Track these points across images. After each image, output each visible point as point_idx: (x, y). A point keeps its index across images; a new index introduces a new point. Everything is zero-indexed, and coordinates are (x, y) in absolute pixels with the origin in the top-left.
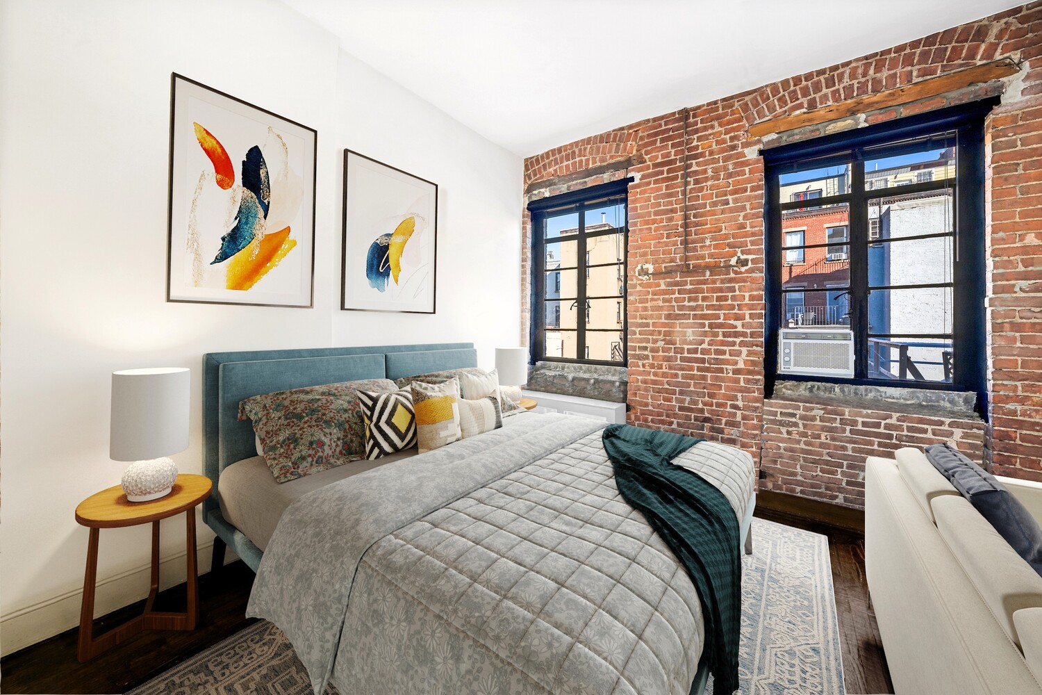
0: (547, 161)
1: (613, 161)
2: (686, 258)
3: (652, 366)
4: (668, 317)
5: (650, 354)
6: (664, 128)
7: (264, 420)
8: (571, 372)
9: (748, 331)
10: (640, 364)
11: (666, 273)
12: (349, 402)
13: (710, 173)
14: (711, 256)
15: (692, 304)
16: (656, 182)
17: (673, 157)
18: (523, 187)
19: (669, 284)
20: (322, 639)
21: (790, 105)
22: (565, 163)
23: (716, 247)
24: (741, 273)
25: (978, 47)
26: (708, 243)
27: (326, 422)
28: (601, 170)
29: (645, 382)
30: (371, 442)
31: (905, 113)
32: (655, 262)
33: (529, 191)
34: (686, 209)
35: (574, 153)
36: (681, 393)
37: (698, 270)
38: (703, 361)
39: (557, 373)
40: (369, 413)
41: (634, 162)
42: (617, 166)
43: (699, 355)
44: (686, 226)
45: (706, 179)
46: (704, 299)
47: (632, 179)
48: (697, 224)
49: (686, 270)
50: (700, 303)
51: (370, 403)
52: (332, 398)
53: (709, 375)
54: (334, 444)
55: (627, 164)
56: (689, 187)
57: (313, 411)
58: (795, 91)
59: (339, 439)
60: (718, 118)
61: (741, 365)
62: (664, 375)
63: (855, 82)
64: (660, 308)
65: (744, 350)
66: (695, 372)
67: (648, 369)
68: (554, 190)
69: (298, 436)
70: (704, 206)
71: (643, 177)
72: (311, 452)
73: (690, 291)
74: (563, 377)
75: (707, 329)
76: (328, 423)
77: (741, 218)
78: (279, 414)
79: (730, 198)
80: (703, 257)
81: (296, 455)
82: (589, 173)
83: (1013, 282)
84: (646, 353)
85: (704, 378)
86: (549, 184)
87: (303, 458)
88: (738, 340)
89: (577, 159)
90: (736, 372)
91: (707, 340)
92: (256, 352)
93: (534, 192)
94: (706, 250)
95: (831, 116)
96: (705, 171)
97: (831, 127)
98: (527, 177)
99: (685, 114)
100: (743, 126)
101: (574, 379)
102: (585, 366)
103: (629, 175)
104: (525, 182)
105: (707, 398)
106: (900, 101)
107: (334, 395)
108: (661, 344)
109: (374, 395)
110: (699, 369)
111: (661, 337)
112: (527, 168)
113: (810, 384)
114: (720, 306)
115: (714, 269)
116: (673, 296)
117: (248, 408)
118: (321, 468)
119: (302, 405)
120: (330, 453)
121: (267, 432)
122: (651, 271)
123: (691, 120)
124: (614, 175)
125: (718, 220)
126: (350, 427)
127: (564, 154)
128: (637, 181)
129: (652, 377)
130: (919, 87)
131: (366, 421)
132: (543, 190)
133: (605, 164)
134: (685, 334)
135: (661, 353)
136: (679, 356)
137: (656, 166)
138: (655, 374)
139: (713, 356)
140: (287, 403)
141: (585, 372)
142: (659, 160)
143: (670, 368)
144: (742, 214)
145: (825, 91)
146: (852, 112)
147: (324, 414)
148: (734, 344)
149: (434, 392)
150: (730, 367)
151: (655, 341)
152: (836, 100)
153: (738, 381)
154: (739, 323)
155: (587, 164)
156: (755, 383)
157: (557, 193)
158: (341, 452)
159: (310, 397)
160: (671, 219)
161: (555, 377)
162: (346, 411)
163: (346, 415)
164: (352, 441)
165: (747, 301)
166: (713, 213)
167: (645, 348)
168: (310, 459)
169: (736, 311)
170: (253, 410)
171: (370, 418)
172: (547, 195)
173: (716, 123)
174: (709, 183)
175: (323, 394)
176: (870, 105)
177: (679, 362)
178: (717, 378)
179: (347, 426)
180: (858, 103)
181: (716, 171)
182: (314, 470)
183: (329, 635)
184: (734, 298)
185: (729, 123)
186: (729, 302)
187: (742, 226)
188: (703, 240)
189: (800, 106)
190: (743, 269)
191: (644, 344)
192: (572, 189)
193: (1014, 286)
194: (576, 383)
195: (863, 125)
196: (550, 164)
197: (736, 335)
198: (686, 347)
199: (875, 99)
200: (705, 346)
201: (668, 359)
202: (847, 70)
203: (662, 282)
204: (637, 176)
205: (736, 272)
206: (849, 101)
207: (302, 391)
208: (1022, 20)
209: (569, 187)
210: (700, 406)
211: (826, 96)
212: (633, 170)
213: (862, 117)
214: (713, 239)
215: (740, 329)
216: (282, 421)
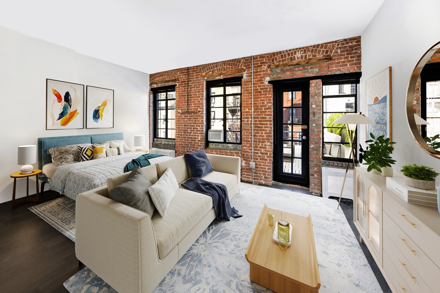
0: (156, 76)
1: (172, 79)
2: (188, 109)
3: (181, 140)
4: (184, 126)
5: (180, 136)
6: (183, 71)
7: (54, 154)
8: (164, 142)
9: (201, 130)
10: (178, 139)
11: (184, 113)
12: (76, 149)
13: (193, 86)
14: (193, 109)
15: (189, 122)
16: (182, 87)
17: (185, 80)
18: (149, 83)
19: (184, 116)
20: (62, 186)
21: (209, 71)
22: (160, 78)
23: (194, 107)
24: (199, 114)
25: (240, 64)
26: (193, 105)
27: (69, 154)
28: (169, 81)
29: (179, 144)
30: (81, 158)
31: (229, 77)
32: (182, 110)
33: (151, 85)
34: (188, 95)
35: (162, 75)
36: (187, 147)
37: (191, 113)
38: (191, 138)
39: (160, 142)
40: (80, 151)
41: (177, 80)
42: (173, 81)
43: (191, 137)
44: (188, 100)
45: (192, 88)
46: (192, 121)
47: (176, 85)
48: (190, 100)
49: (188, 112)
50: (191, 122)
51: (81, 149)
52: (72, 148)
53: (193, 142)
54: (71, 159)
55: (175, 80)
56: (189, 89)
57: (66, 151)
58: (210, 67)
59: (72, 157)
60: (195, 71)
61: (199, 139)
62: (184, 142)
63: (221, 67)
64: (182, 123)
65: (200, 135)
66: (190, 141)
67: (180, 140)
68: (157, 85)
69: (62, 157)
70: (192, 95)
71: (179, 85)
72: (65, 160)
73: (189, 119)
74: (161, 144)
75: (192, 129)
76: (70, 154)
77: (199, 99)
78: (57, 152)
79: (197, 93)
80: (191, 109)
81: (61, 161)
82: (166, 82)
83: (245, 119)
84: (179, 136)
85: (192, 143)
86: (156, 83)
87: (63, 161)
88: (199, 132)
89: (163, 77)
90: (199, 141)
91: (193, 132)
92: (52, 137)
93: (152, 85)
94: (192, 107)
95: (217, 75)
96: (192, 86)
97: (216, 78)
98: (150, 80)
99: (188, 69)
100: (200, 74)
101: (164, 144)
102: (167, 140)
103: (176, 84)
104: (150, 82)
105: (193, 148)
106: (228, 74)
107: (72, 147)
108: (183, 133)
109: (82, 147)
110: (191, 140)
111: (183, 131)
112: (150, 78)
113: (215, 144)
114: (195, 123)
115: (194, 112)
116: (185, 120)
117: (49, 151)
118: (67, 164)
119: (64, 150)
120: (70, 161)
121: (55, 157)
122: (180, 112)
123: (189, 70)
124: (172, 83)
125: (194, 99)
126: (76, 155)
127: (160, 74)
128: (177, 86)
129: (181, 143)
130: (231, 71)
131: (80, 153)
132: (154, 85)
133: (170, 79)
134: (188, 130)
135: (183, 136)
136: (187, 137)
137: (182, 82)
138: (182, 142)
139: (194, 137)
140: (60, 149)
141: (167, 142)
142: (182, 81)
143: (185, 140)
144: (200, 98)
145: (215, 68)
146: (220, 75)
147: (69, 152)
148: (198, 133)
149: (98, 146)
150: (197, 140)
151: (182, 133)
152: (217, 71)
153: (198, 143)
154: (199, 128)
155: (166, 79)
156: (202, 144)
157: (158, 87)
158: (73, 161)
159: (66, 148)
160: (185, 98)
161: (159, 143)
162: (75, 151)
163: (75, 152)
164: (76, 158)
165: (200, 122)
166: (194, 97)
167: (179, 135)
168: (65, 162)
169: (198, 124)
170: (51, 151)
171: (81, 153)
172: (156, 87)
173: (194, 72)
174: (193, 89)
175: (69, 147)
176: (223, 73)
177: (187, 138)
178: (194, 143)
179: (75, 155)
180: (221, 73)
181: (194, 85)
182: (65, 164)
183: (63, 185)
184: (198, 121)
185: (197, 73)
186: (197, 122)
187: (199, 102)
188: (191, 105)
189: (210, 71)
190: (200, 113)
191: (179, 133)
192: (162, 86)
193: (245, 120)
194: (164, 145)
195: (222, 78)
196: (156, 77)
197: (198, 131)
198: (188, 134)
199: (224, 72)
200: (192, 134)
201: (184, 138)
202: (219, 64)
203: (183, 116)
204: (178, 84)
205: (198, 114)
206: (220, 72)
207: (64, 147)
208: (246, 60)
209: (161, 85)
210: (191, 150)
211: (215, 70)
212: (176, 82)
213: (222, 76)
214: (194, 104)
215: (199, 129)
216: (58, 154)
